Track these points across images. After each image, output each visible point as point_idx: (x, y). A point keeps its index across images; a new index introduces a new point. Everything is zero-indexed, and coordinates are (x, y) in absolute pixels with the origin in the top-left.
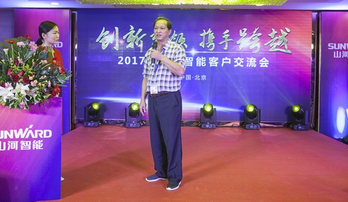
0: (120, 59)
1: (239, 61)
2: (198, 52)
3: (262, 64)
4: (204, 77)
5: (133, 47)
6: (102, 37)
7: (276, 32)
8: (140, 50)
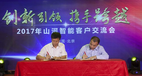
0: (19, 30)
1: (95, 30)
3: (111, 31)
4: (73, 41)
5: (27, 23)
6: (6, 17)
7: (119, 10)
8: (31, 25)
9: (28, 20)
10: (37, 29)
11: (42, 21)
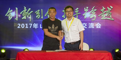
0: (19, 25)
1: (84, 25)
5: (26, 19)
6: (9, 13)
7: (105, 9)
8: (29, 20)
9: (27, 17)
10: (34, 24)
11: (39, 17)
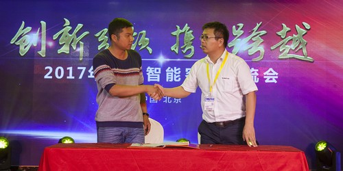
2: (168, 60)
3: (269, 78)
6: (20, 37)
7: (288, 29)
